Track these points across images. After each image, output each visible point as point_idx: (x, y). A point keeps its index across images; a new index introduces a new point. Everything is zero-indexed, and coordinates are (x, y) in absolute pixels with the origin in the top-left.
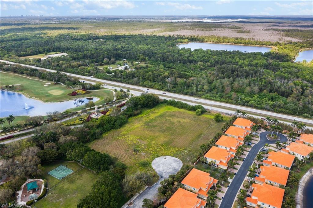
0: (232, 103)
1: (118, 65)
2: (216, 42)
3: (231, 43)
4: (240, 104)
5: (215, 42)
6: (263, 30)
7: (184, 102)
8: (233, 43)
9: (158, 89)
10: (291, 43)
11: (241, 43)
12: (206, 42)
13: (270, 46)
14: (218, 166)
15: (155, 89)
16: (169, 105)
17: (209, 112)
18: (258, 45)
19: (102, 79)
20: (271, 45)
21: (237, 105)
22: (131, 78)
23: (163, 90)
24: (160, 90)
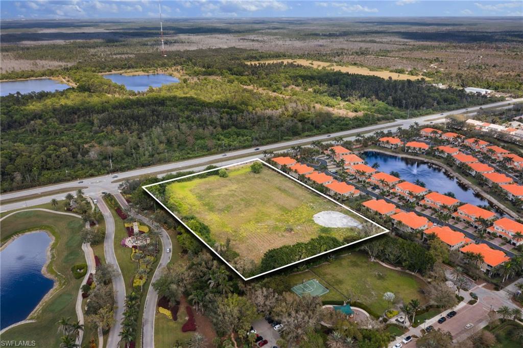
9: (92, 175)
13: (45, 78)
15: (86, 177)
23: (103, 174)
24: (96, 176)
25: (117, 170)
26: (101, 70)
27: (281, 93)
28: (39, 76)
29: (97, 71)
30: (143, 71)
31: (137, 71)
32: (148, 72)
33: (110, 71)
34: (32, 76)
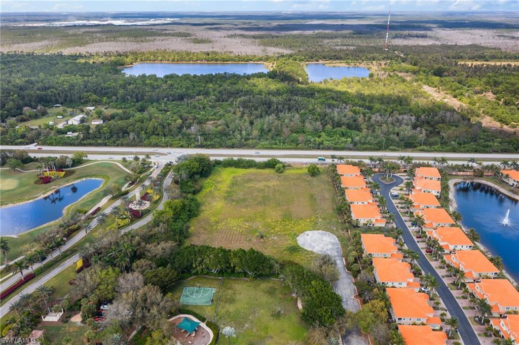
0: (302, 149)
1: (58, 117)
2: (178, 61)
3: (202, 61)
4: (313, 148)
5: (176, 60)
6: (225, 37)
7: (248, 159)
8: (205, 60)
9: (182, 147)
10: (283, 56)
11: (217, 60)
12: (161, 61)
13: (259, 62)
14: (373, 225)
15: (177, 147)
16: (227, 167)
17: (289, 166)
18: (242, 61)
19: (63, 146)
20: (260, 60)
21: (310, 149)
22: (121, 136)
23: (191, 147)
24: (185, 147)
25: (204, 146)
26: (308, 59)
27: (460, 99)
28: (256, 61)
29: (305, 60)
30: (347, 62)
31: (340, 63)
32: (349, 64)
33: (318, 61)
34: (251, 60)
